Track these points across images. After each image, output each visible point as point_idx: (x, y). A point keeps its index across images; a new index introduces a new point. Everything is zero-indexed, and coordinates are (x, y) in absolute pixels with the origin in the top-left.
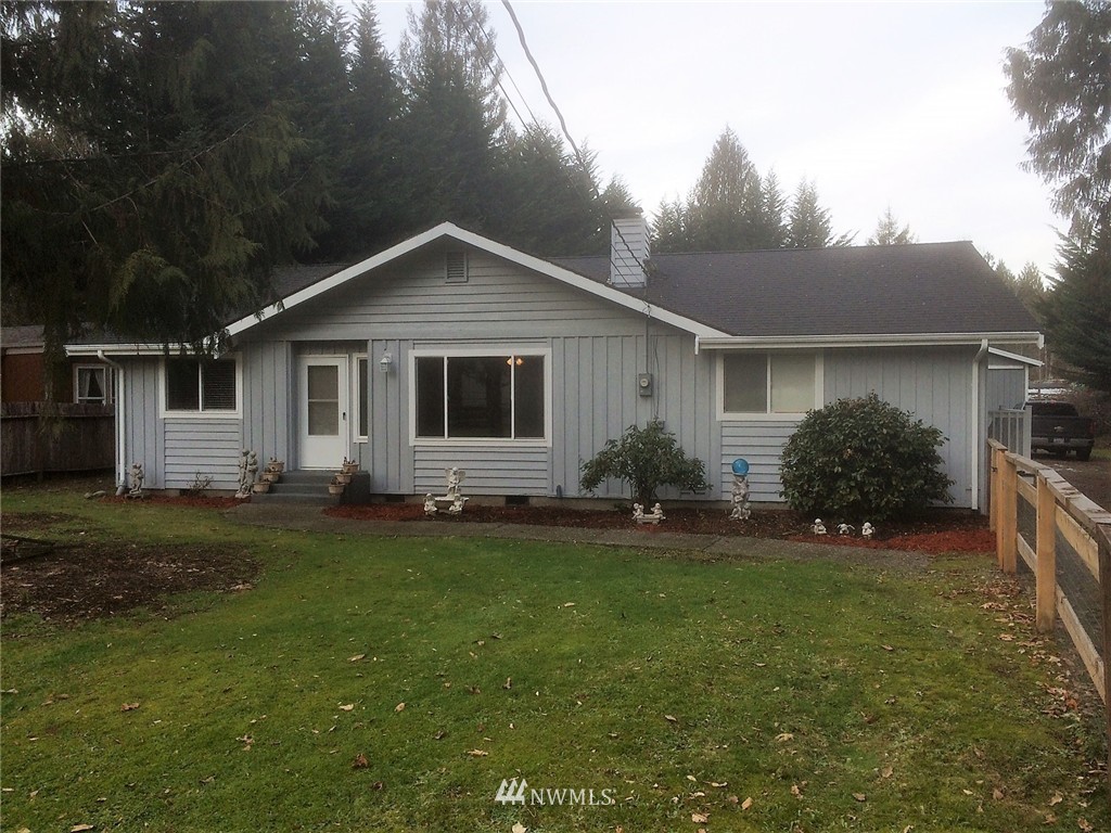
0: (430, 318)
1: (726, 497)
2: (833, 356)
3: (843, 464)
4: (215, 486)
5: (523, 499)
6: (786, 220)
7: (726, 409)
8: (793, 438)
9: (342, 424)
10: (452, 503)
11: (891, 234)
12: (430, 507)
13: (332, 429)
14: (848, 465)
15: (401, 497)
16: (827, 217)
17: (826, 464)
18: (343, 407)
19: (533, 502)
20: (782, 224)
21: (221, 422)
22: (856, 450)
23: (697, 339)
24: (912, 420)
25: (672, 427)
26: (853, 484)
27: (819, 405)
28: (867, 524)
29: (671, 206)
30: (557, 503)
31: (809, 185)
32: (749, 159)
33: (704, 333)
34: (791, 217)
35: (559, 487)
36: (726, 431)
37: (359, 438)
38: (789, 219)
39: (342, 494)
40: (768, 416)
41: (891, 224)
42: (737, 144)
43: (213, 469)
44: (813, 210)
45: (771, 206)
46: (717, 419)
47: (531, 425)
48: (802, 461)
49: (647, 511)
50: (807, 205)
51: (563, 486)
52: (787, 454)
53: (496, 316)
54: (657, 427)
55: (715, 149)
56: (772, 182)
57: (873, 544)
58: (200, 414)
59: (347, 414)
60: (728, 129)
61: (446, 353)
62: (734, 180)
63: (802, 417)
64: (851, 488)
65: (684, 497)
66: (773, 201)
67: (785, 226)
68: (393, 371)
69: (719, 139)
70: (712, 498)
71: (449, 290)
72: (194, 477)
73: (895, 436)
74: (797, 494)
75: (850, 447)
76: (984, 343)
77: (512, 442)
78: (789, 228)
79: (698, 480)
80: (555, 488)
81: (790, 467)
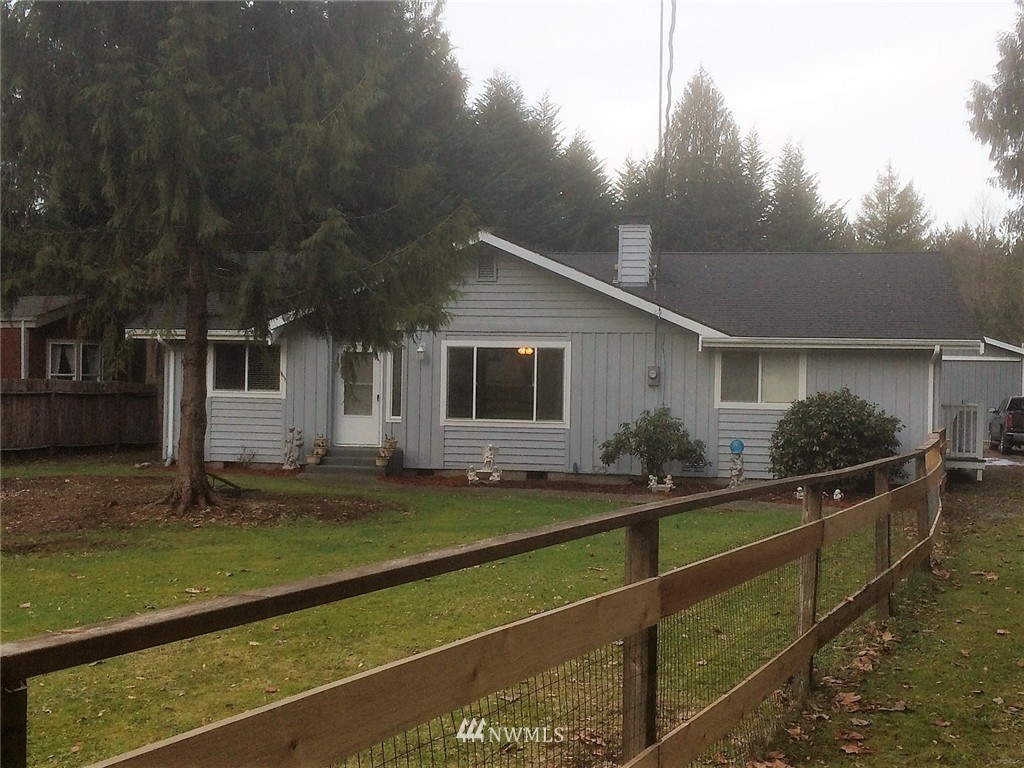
1: (722, 474)
2: (815, 355)
3: (820, 444)
4: (258, 459)
5: (542, 475)
6: (769, 185)
7: (724, 398)
8: (781, 424)
9: (376, 406)
10: (491, 474)
11: (892, 191)
12: (471, 476)
13: (368, 411)
14: (824, 445)
15: (431, 471)
16: (814, 183)
17: (807, 444)
18: (376, 391)
19: (551, 477)
20: (764, 189)
21: (266, 402)
22: (831, 433)
23: (700, 337)
24: (877, 411)
25: (676, 413)
26: (828, 460)
27: (802, 397)
28: (838, 491)
29: (639, 163)
30: (573, 478)
31: (795, 145)
32: (725, 105)
33: (706, 333)
34: (775, 182)
35: (575, 464)
36: (723, 418)
37: (390, 418)
38: (772, 183)
39: (386, 467)
40: (759, 405)
41: (892, 179)
42: (712, 87)
43: (256, 444)
44: (798, 174)
45: (752, 169)
46: (716, 407)
47: (551, 408)
48: (787, 442)
49: (660, 481)
50: (792, 168)
51: (578, 464)
52: (776, 436)
53: (522, 313)
54: (664, 413)
55: (686, 93)
56: (753, 142)
57: (841, 504)
58: (247, 394)
59: (381, 398)
60: (702, 69)
61: (476, 344)
62: (708, 129)
63: (788, 406)
64: (826, 463)
65: (686, 474)
66: (754, 163)
67: (767, 191)
68: (427, 360)
69: (691, 81)
70: (710, 475)
71: (480, 288)
72: (241, 451)
73: (862, 422)
74: (783, 469)
75: (826, 431)
76: (937, 349)
77: (534, 423)
78: (771, 194)
79: (700, 458)
80: (572, 465)
81: (777, 448)
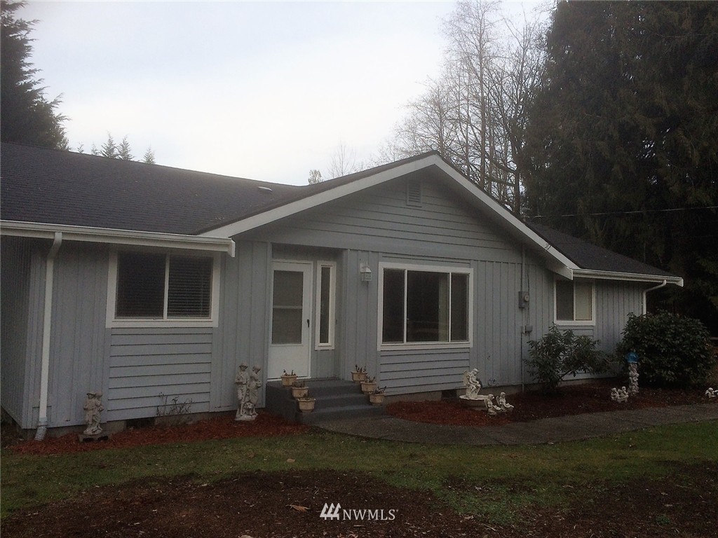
0: (394, 234)
7: (557, 317)
9: (306, 332)
13: (296, 338)
18: (307, 314)
21: (190, 331)
37: (319, 346)
40: (574, 322)
58: (165, 322)
61: (407, 267)
71: (408, 211)
72: (157, 402)
76: (665, 282)
